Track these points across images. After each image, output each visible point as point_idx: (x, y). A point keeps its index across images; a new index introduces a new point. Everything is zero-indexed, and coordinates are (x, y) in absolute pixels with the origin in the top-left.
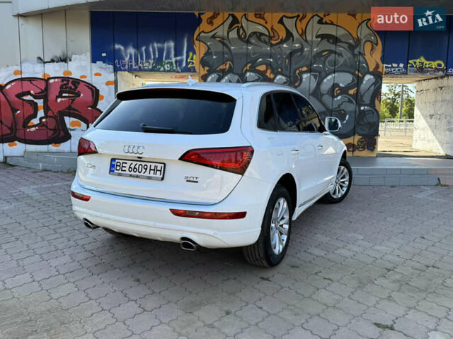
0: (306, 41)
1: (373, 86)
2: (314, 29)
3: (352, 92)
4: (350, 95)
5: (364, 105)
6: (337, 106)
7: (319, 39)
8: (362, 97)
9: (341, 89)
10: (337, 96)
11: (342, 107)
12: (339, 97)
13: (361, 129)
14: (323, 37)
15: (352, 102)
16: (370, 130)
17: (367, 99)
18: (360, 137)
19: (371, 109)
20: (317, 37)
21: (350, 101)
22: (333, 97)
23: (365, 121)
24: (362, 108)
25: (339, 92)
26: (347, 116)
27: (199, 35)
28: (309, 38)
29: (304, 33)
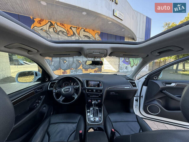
0: (80, 37)
2: (82, 33)
7: (84, 37)
14: (85, 36)
18: (98, 68)
20: (84, 36)
24: (98, 60)
27: (34, 27)
28: (81, 36)
29: (79, 34)
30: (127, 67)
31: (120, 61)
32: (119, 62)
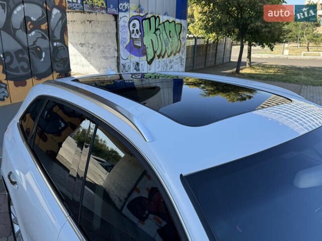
1: (61, 21)
3: (44, 27)
4: (42, 30)
5: (57, 41)
6: (32, 43)
8: (53, 32)
9: (33, 23)
10: (30, 32)
11: (38, 44)
12: (33, 33)
13: (57, 66)
15: (45, 38)
16: (64, 65)
17: (57, 35)
18: (58, 74)
19: (62, 45)
21: (43, 37)
22: (27, 32)
23: (59, 57)
24: (55, 44)
25: (31, 27)
26: (44, 54)
30: (138, 64)
31: (121, 47)
32: (118, 51)
